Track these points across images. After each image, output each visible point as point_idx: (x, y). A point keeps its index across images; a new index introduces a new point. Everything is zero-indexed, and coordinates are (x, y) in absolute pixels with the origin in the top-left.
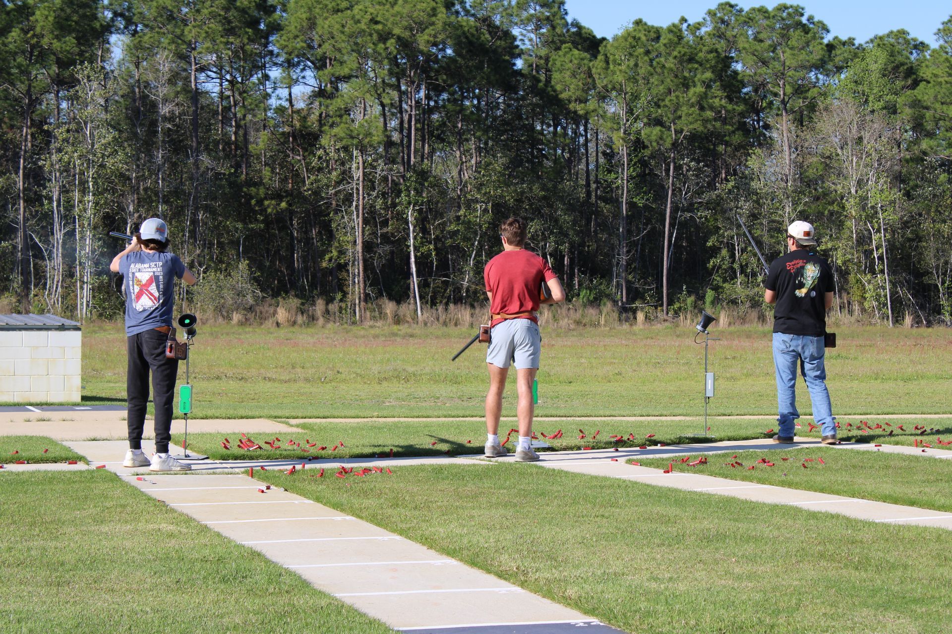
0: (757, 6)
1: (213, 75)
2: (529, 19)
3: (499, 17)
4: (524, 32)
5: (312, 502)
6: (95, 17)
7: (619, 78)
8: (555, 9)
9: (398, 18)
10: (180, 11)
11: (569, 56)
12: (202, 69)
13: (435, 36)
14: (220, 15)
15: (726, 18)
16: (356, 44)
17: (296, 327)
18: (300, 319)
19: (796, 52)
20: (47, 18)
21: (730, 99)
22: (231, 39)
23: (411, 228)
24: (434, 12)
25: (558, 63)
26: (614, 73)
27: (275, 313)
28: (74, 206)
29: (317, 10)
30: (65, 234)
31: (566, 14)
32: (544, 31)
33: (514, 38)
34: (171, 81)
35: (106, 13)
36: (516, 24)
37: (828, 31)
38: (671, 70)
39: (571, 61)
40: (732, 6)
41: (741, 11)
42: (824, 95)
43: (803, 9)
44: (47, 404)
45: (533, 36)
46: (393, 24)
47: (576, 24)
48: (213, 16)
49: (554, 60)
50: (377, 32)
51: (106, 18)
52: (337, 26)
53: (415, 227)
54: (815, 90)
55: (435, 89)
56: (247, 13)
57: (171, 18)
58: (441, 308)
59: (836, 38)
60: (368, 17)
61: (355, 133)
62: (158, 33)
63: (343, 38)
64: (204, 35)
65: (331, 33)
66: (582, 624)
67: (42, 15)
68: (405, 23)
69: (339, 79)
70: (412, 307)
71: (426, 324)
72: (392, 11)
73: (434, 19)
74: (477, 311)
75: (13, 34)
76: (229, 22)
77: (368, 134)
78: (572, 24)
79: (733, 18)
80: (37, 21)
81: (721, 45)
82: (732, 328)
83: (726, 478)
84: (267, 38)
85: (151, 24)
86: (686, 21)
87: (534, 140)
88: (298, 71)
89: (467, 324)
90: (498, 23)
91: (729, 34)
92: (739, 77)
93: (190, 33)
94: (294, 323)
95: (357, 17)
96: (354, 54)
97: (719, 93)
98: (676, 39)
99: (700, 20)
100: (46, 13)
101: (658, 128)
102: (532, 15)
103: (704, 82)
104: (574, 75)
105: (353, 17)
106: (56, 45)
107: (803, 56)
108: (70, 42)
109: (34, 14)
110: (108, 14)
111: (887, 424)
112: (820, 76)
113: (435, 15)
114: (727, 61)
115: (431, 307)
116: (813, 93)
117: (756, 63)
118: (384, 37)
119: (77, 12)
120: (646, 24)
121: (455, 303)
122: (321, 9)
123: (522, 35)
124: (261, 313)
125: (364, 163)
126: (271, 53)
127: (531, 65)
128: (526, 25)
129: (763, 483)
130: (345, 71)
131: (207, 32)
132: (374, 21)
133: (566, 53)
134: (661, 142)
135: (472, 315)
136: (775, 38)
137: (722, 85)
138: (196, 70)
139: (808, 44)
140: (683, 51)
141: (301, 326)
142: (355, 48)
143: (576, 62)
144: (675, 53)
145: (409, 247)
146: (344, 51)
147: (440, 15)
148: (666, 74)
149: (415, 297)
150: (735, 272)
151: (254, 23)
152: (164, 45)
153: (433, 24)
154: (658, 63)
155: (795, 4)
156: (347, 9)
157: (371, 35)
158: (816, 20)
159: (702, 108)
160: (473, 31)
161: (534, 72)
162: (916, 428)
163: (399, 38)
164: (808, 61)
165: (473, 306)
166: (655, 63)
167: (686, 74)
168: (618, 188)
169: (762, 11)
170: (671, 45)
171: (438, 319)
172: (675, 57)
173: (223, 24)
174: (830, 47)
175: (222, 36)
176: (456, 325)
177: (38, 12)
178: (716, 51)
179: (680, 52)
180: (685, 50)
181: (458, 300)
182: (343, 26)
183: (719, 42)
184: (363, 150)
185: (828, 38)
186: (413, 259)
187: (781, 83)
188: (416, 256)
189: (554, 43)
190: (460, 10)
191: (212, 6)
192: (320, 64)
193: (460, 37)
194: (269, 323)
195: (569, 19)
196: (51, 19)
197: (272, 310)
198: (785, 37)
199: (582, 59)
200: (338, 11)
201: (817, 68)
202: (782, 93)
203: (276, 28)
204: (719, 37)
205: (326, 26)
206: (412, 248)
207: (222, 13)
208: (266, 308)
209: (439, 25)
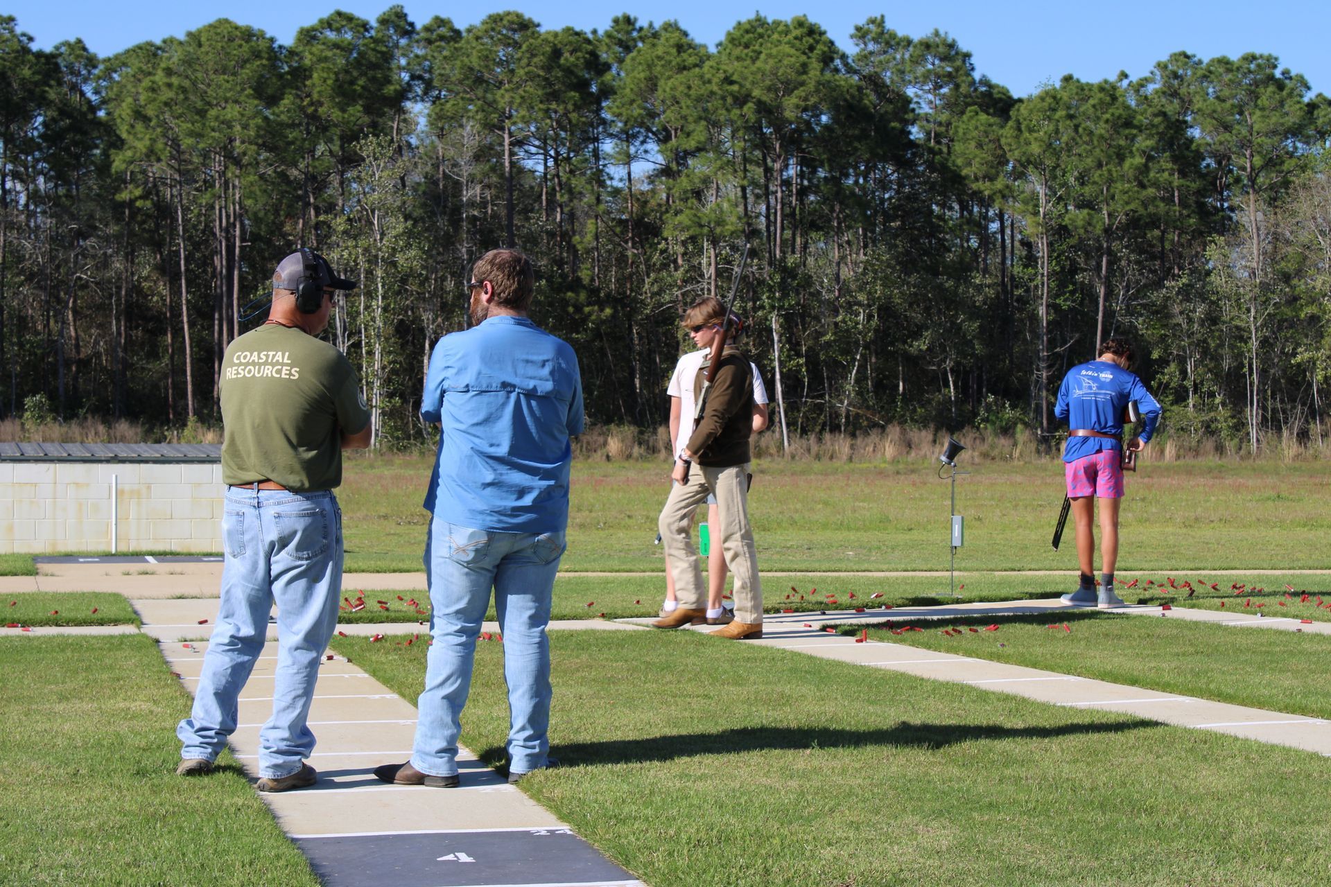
0: (1217, 55)
1: (533, 150)
2: (926, 76)
3: (888, 74)
4: (920, 93)
5: (366, 675)
6: (388, 81)
7: (1035, 149)
8: (959, 63)
9: (759, 76)
10: (491, 71)
11: (973, 122)
12: (520, 143)
13: (806, 99)
14: (539, 76)
15: (1181, 72)
16: (705, 110)
17: (631, 461)
18: (636, 450)
19: (1266, 113)
20: (325, 81)
21: (1183, 174)
22: (554, 106)
23: (776, 338)
24: (804, 69)
25: (961, 131)
26: (1028, 143)
27: (605, 444)
28: (358, 313)
29: (659, 68)
30: (349, 348)
31: (973, 69)
32: (945, 90)
33: (908, 101)
34: (477, 158)
35: (403, 75)
36: (910, 82)
37: (1309, 88)
38: (1101, 137)
39: (976, 128)
40: (1187, 56)
41: (1200, 62)
42: (1303, 168)
43: (1276, 59)
44: (172, 554)
45: (931, 97)
46: (753, 83)
47: (985, 82)
48: (531, 77)
49: (957, 127)
50: (731, 94)
51: (401, 80)
52: (681, 88)
53: (780, 336)
54: (1293, 162)
55: (809, 164)
56: (572, 72)
57: (479, 80)
58: (813, 438)
59: (1320, 95)
60: (722, 76)
61: (704, 221)
62: (463, 99)
63: (689, 102)
64: (518, 101)
65: (674, 97)
66: (544, 833)
67: (320, 77)
68: (768, 83)
69: (687, 154)
70: (777, 435)
71: (793, 457)
72: (754, 68)
73: (804, 77)
74: (859, 441)
75: (286, 101)
76: (550, 84)
77: (720, 222)
78: (981, 82)
79: (1189, 73)
80: (314, 85)
81: (1172, 107)
82: (1181, 462)
83: (929, 648)
84: (599, 103)
85: (455, 88)
86: (1126, 76)
87: (934, 228)
88: (637, 143)
89: (845, 457)
90: (888, 82)
91: (1183, 91)
92: (1193, 147)
93: (503, 98)
94: (629, 456)
95: (707, 76)
96: (704, 123)
97: (1170, 165)
98: (1108, 99)
99: (1148, 74)
100: (325, 75)
101: (1086, 211)
102: (929, 71)
103: (1144, 152)
104: (980, 145)
105: (702, 77)
106: (336, 115)
107: (1275, 119)
108: (356, 111)
109: (311, 77)
110: (405, 76)
111: (1200, 582)
112: (1299, 145)
113: (805, 73)
114: (1181, 126)
115: (801, 436)
116: (1289, 165)
117: (1216, 129)
118: (741, 100)
119: (365, 74)
120: (1078, 81)
121: (831, 431)
122: (663, 66)
123: (917, 96)
124: (588, 443)
125: (716, 256)
126: (604, 122)
127: (928, 133)
128: (924, 83)
129: (970, 656)
130: (691, 144)
131: (522, 97)
132: (728, 80)
133: (971, 118)
134: (1090, 229)
135: (852, 447)
136: (1242, 95)
137: (1172, 156)
138: (511, 144)
139: (1282, 103)
140: (1117, 113)
141: (637, 460)
142: (703, 115)
143: (982, 128)
144: (1108, 116)
145: (772, 361)
146: (690, 119)
147: (811, 73)
148: (1096, 143)
149: (780, 422)
150: (1187, 391)
151: (582, 86)
152: (470, 114)
153: (803, 84)
154: (1085, 129)
155: (1266, 53)
156: (696, 65)
157: (724, 98)
158: (1293, 74)
159: (1142, 186)
160: (853, 91)
161: (932, 143)
162: (1234, 587)
163: (760, 103)
164: (1282, 124)
165: (853, 436)
166: (1080, 130)
167: (1122, 142)
168: (1036, 287)
169: (1224, 62)
170: (1102, 106)
171: (809, 450)
172: (1107, 121)
173: (544, 88)
174: (1312, 106)
175: (541, 102)
176: (831, 458)
177: (315, 75)
178: (1164, 114)
179: (1113, 115)
180: (1121, 111)
181: (835, 429)
182: (689, 88)
183: (1172, 102)
184: (715, 242)
185: (1308, 97)
186: (778, 376)
187: (1248, 153)
188: (781, 373)
189: (956, 105)
190: (840, 66)
191: (528, 65)
192: (664, 137)
193: (836, 99)
194: (598, 456)
195: (977, 75)
196: (330, 82)
197: (601, 439)
198: (1254, 95)
199: (991, 125)
200: (685, 68)
201: (1294, 135)
202: (1248, 165)
203: (607, 92)
204: (1171, 95)
205: (668, 89)
206: (776, 364)
207: (542, 73)
208: (595, 438)
209: (811, 86)
